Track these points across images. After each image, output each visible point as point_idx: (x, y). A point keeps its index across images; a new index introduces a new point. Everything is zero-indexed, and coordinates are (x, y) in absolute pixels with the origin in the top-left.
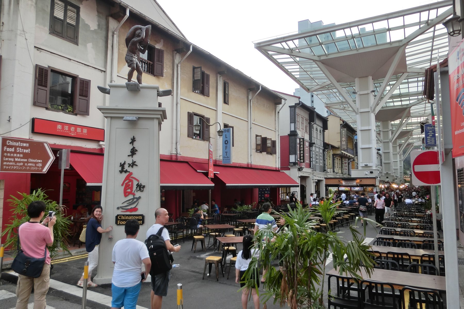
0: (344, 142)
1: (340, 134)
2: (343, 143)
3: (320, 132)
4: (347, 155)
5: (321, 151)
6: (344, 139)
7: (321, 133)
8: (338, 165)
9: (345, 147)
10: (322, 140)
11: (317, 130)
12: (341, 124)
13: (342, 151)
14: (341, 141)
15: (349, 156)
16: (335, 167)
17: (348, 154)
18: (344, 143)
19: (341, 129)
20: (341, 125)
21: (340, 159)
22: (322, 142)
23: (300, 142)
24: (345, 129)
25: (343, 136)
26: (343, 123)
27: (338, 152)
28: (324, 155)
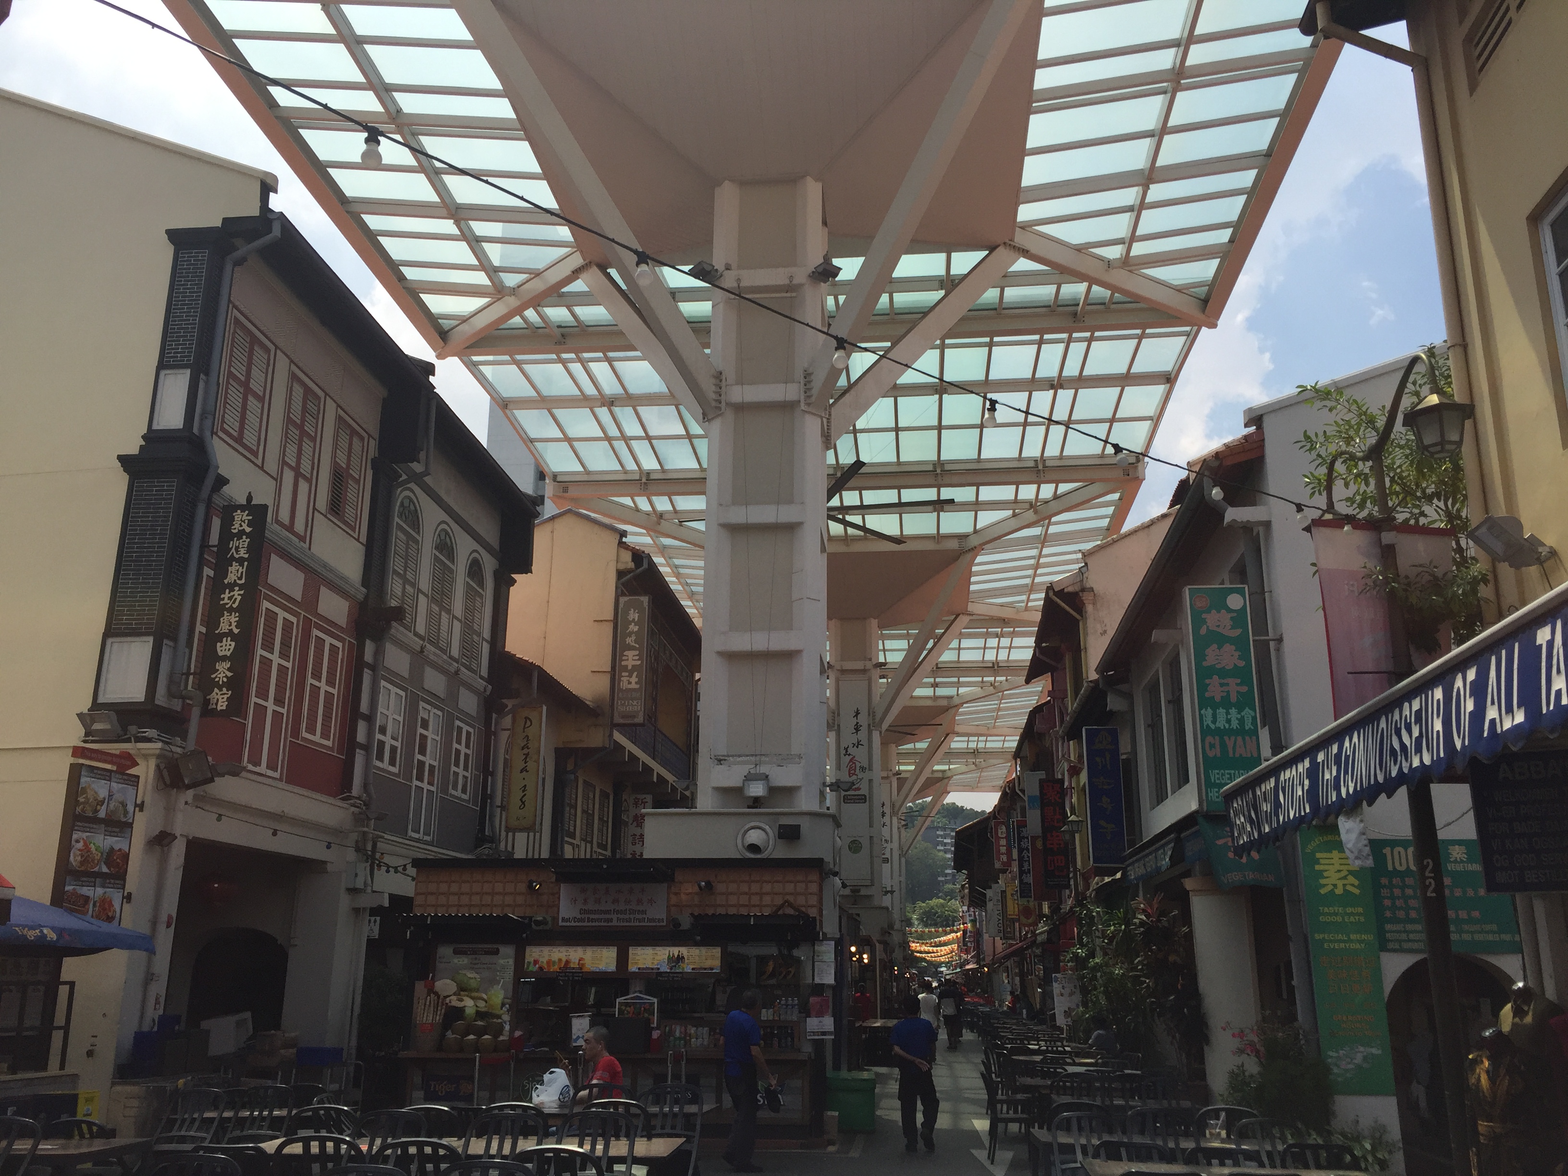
0: (634, 679)
1: (611, 625)
2: (624, 685)
3: (475, 570)
4: (648, 770)
5: (469, 703)
6: (631, 659)
7: (481, 584)
8: (589, 825)
9: (636, 708)
10: (487, 634)
11: (445, 547)
12: (622, 567)
13: (618, 737)
14: (613, 667)
15: (661, 779)
16: (573, 836)
17: (658, 768)
18: (633, 686)
19: (623, 600)
20: (620, 574)
21: (604, 795)
22: (486, 648)
23: (226, 535)
24: (645, 600)
25: (630, 640)
26: (631, 565)
27: (595, 739)
28: (488, 735)
